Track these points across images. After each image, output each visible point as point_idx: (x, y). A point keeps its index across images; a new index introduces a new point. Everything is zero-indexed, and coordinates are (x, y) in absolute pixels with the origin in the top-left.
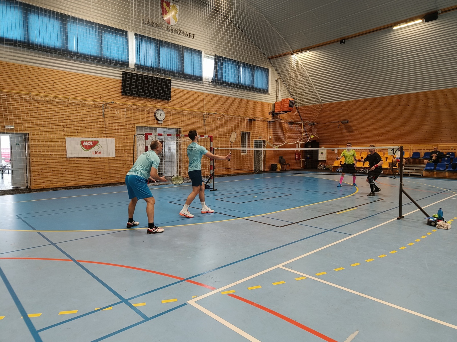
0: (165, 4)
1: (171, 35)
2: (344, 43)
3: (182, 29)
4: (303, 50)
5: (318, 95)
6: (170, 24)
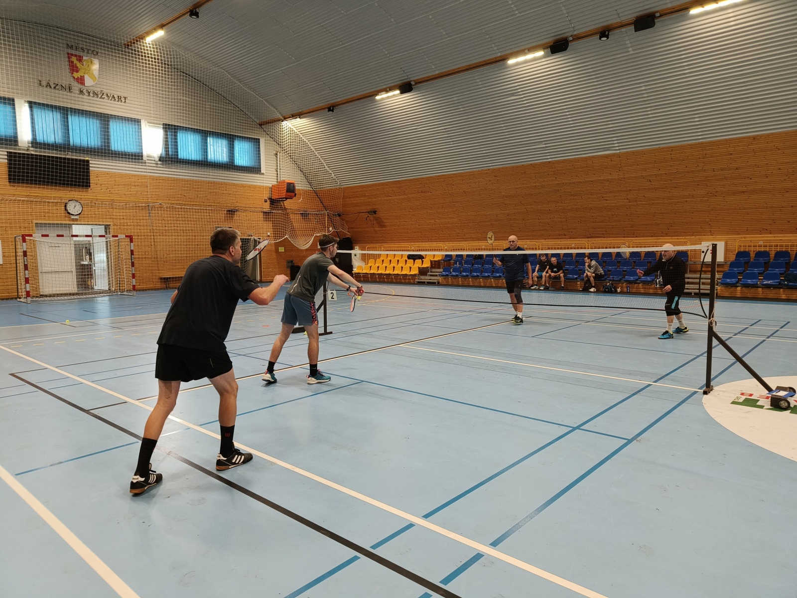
0: (74, 59)
1: (87, 99)
3: (105, 91)
4: (293, 116)
5: (333, 175)
6: (84, 85)
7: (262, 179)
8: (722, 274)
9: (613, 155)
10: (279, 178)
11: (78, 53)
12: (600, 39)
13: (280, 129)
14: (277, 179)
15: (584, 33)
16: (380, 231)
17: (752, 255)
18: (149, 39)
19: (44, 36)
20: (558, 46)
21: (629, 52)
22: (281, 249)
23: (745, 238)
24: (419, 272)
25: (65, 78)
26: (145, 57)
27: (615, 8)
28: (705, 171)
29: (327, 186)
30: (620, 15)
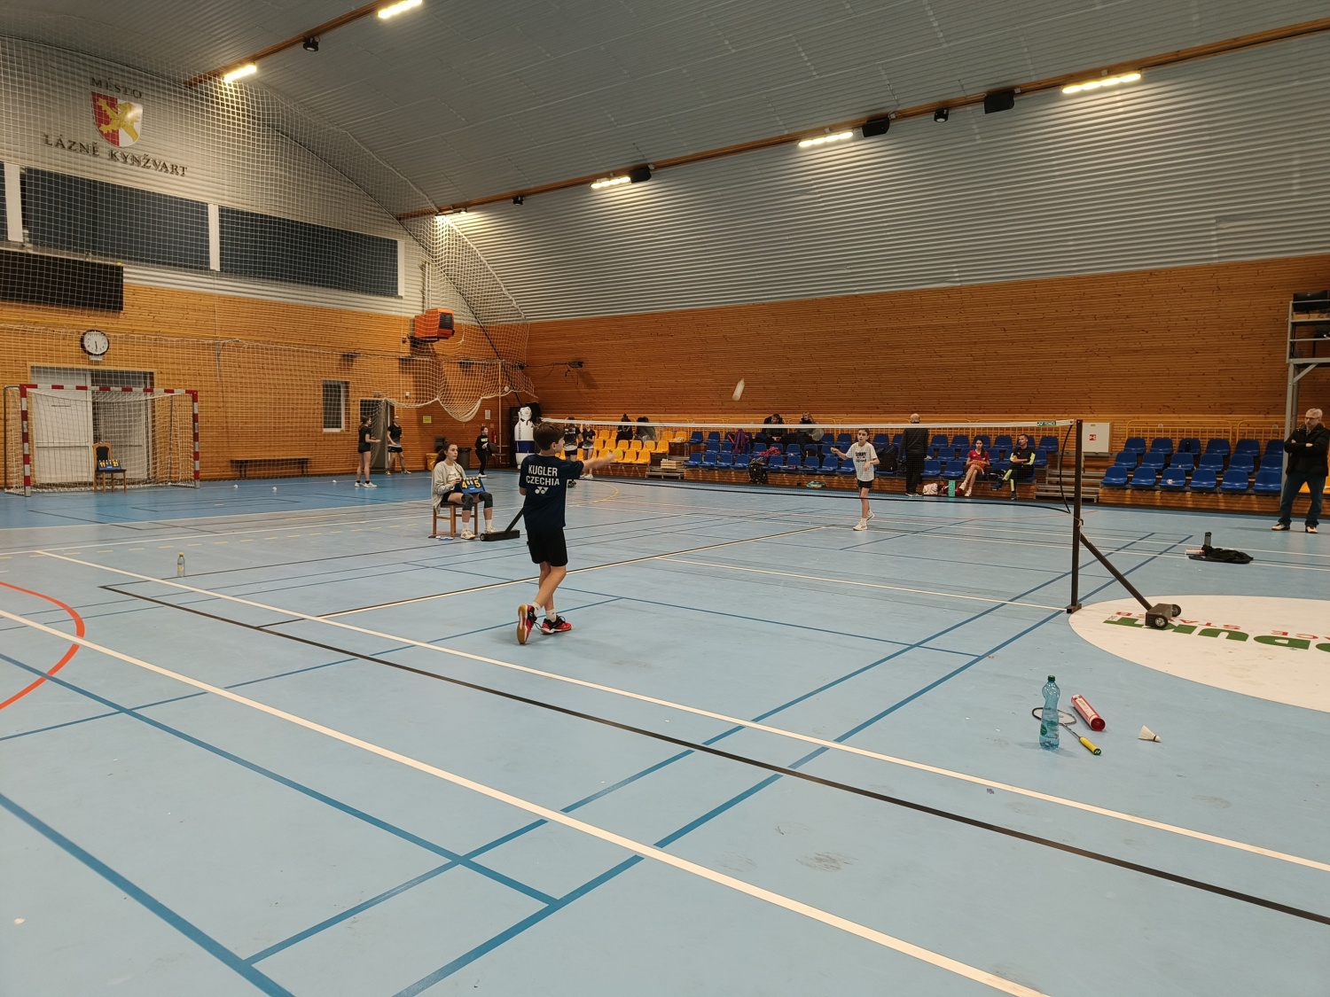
0: (102, 103)
1: (121, 168)
2: (521, 203)
3: (151, 156)
4: (457, 208)
5: (515, 303)
6: (118, 144)
7: (398, 305)
8: (1105, 470)
9: (952, 289)
10: (426, 305)
11: (109, 93)
12: (936, 118)
13: (433, 226)
14: (423, 306)
15: (912, 109)
16: (587, 393)
17: (1149, 443)
18: (230, 78)
19: (55, 65)
20: (874, 127)
21: (975, 140)
22: (427, 420)
23: (1138, 418)
24: (652, 460)
25: (87, 132)
26: (223, 105)
27: (959, 77)
28: (1083, 318)
29: (503, 321)
30: (965, 87)
